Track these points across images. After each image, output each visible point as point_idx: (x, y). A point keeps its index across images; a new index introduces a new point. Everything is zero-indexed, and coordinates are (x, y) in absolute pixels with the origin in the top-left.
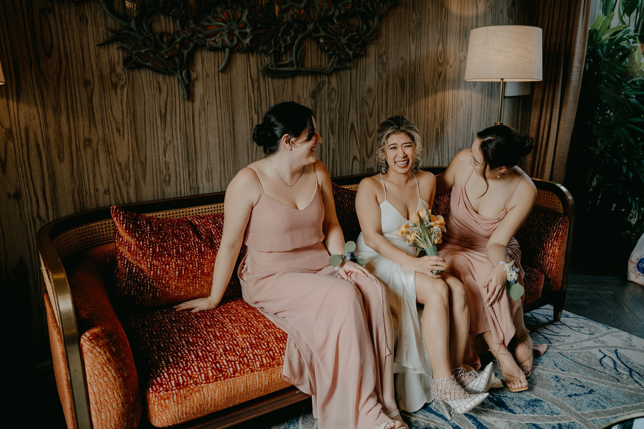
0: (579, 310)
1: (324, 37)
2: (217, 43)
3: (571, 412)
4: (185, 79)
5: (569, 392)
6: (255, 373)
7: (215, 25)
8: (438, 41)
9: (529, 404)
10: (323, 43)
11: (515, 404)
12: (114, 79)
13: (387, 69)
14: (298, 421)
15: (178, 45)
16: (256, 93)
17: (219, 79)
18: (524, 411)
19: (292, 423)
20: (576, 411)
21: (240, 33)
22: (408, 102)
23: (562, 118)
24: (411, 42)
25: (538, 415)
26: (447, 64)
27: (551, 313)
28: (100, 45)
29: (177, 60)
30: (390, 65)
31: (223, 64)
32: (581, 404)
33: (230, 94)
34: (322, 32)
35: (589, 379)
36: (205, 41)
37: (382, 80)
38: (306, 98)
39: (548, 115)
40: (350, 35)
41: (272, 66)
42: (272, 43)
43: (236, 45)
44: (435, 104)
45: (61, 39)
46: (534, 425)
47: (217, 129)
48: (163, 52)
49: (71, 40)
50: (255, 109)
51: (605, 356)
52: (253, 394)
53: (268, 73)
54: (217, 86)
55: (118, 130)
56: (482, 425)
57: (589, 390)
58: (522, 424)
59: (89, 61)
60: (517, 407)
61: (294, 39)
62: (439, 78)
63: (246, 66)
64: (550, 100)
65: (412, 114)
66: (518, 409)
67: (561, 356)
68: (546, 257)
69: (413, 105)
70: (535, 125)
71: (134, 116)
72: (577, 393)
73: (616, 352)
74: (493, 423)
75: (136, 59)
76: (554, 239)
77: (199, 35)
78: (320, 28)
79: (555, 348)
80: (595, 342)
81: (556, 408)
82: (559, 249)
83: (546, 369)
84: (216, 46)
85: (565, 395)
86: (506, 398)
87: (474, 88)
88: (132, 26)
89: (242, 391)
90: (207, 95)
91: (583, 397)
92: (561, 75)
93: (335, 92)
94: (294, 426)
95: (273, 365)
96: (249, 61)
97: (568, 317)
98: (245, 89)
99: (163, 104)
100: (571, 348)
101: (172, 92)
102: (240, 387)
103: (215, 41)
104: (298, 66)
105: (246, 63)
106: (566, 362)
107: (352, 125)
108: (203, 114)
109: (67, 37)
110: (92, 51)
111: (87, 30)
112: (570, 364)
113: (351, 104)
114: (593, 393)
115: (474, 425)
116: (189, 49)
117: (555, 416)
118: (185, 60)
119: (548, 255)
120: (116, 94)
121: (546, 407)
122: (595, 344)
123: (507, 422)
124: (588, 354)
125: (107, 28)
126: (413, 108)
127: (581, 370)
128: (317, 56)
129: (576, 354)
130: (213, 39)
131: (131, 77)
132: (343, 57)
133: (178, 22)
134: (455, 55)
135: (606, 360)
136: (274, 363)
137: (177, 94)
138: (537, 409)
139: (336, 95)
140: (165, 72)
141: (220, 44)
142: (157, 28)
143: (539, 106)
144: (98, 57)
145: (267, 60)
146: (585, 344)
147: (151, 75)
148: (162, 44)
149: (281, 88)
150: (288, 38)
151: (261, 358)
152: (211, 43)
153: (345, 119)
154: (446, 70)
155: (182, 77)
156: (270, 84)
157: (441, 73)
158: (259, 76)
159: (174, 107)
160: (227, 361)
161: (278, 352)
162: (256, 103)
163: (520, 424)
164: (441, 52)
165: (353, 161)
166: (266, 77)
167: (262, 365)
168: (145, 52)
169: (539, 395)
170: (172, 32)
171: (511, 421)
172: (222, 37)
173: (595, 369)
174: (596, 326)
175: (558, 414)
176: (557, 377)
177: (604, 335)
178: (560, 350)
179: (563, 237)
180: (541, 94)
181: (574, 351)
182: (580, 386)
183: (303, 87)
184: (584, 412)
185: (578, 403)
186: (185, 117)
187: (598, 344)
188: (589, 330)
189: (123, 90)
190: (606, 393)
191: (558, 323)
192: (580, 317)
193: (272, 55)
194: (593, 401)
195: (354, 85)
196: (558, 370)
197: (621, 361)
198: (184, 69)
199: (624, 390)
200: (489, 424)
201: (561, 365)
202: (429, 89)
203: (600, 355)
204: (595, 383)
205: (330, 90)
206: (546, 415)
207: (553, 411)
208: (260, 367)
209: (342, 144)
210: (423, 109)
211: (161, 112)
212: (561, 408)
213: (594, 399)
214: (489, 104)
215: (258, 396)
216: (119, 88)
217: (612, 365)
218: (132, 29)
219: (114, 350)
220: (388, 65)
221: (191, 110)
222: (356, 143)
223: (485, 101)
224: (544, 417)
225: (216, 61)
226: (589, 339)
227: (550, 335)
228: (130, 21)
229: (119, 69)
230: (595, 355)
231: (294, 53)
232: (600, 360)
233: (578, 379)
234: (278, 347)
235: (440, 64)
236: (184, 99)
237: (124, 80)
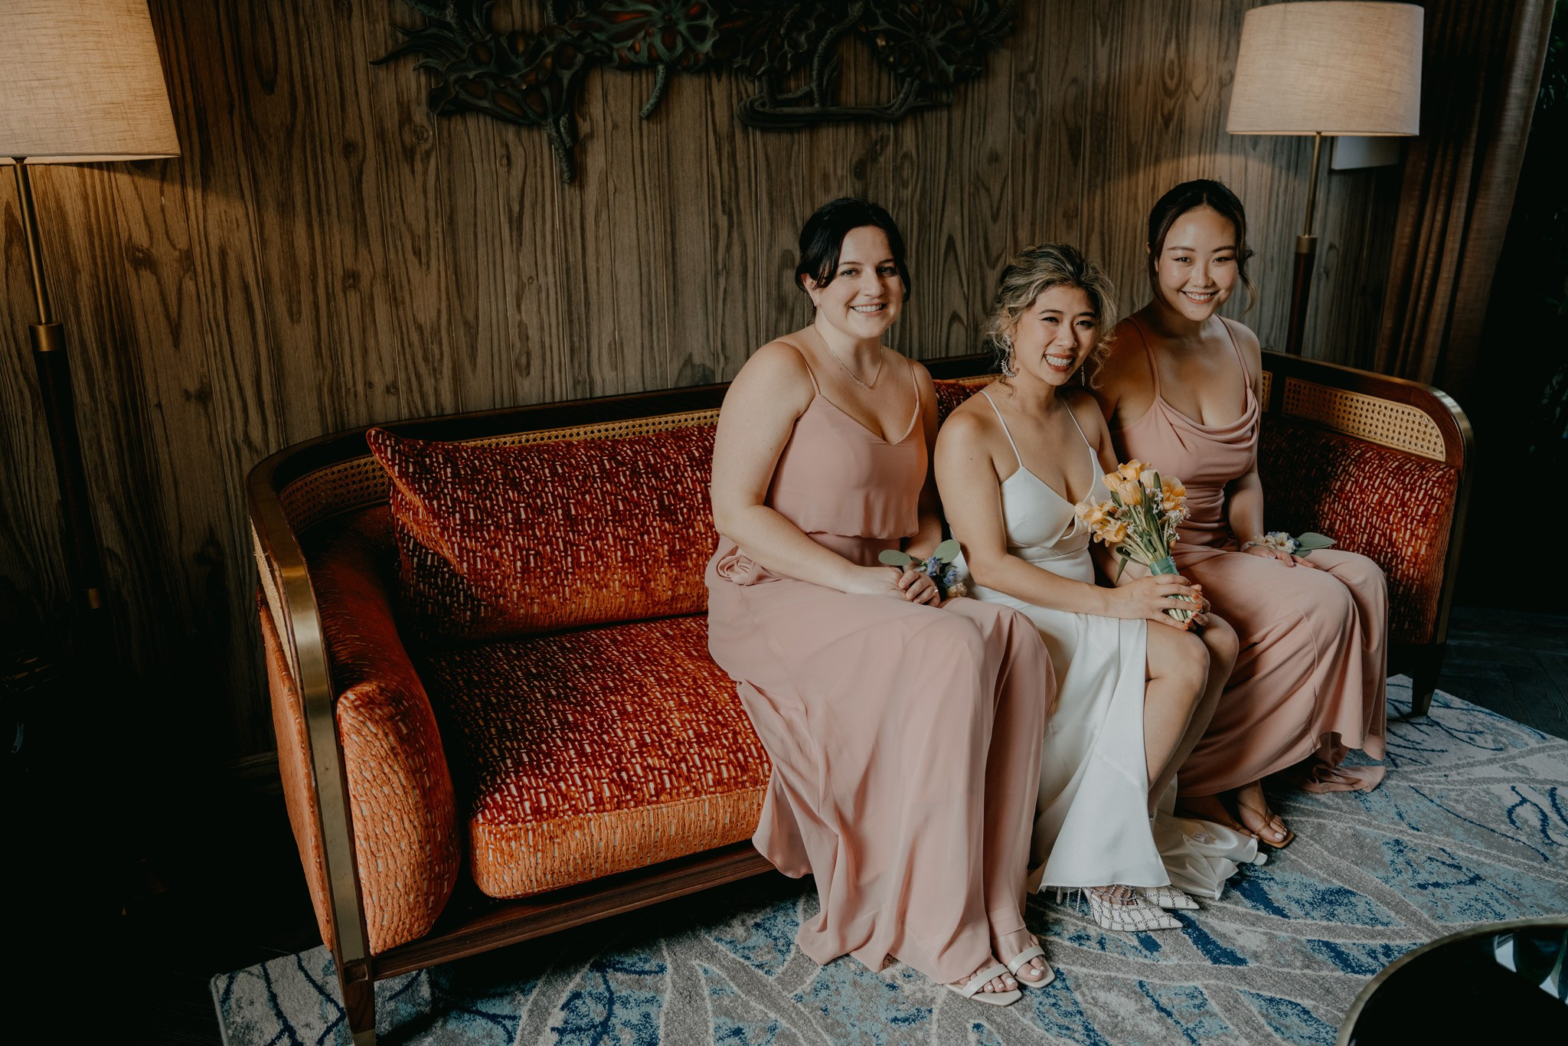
0: (1478, 693)
1: (887, 34)
2: (637, 53)
3: (1419, 923)
4: (564, 136)
5: (1422, 877)
6: (704, 797)
7: (634, 12)
8: (1166, 37)
9: (1323, 899)
10: (883, 47)
11: (1288, 897)
12: (408, 138)
13: (1038, 106)
14: (794, 905)
15: (549, 60)
16: (725, 165)
17: (641, 136)
18: (1307, 914)
19: (782, 908)
20: (1431, 921)
21: (690, 28)
22: (1086, 186)
23: (1475, 225)
24: (1099, 42)
25: (1339, 924)
26: (1186, 92)
27: (1407, 695)
28: (377, 63)
29: (546, 92)
30: (1045, 97)
31: (652, 101)
32: (1446, 907)
33: (665, 170)
34: (881, 21)
35: (1475, 852)
36: (612, 49)
37: (1024, 132)
38: (842, 177)
39: (1439, 217)
40: (949, 26)
41: (763, 105)
42: (763, 51)
43: (681, 56)
44: (1153, 188)
45: (294, 51)
46: (1327, 944)
47: (635, 252)
48: (515, 76)
49: (316, 52)
50: (723, 203)
51: (1524, 801)
52: (696, 842)
53: (753, 119)
54: (637, 153)
55: (417, 253)
56: (1206, 936)
57: (1472, 875)
58: (1300, 942)
59: (354, 98)
60: (1293, 903)
61: (814, 40)
62: (1167, 125)
63: (703, 104)
64: (1446, 180)
65: (1097, 214)
66: (1295, 907)
67: (1416, 795)
68: (1397, 564)
69: (1099, 192)
70: (1406, 241)
71: (451, 220)
72: (1440, 882)
73: (1552, 793)
74: (1234, 935)
75: (457, 93)
76: (1419, 522)
77: (597, 35)
78: (878, 12)
79: (1404, 777)
80: (1505, 768)
81: (1384, 911)
82: (1430, 545)
83: (1374, 822)
84: (635, 60)
85: (1410, 883)
86: (1272, 883)
87: (1254, 149)
88: (448, 19)
89: (673, 833)
90: (614, 173)
91: (1452, 892)
92: (1477, 118)
93: (912, 162)
94: (787, 915)
95: (743, 782)
96: (711, 94)
97: (1447, 706)
98: (701, 157)
99: (514, 192)
100: (1443, 779)
101: (535, 166)
102: (670, 824)
103: (632, 48)
104: (823, 104)
105: (703, 96)
106: (1426, 810)
107: (951, 241)
108: (604, 216)
109: (307, 45)
110: (361, 75)
111: (350, 30)
112: (1433, 816)
113: (949, 190)
114: (1478, 882)
115: (1187, 936)
116: (576, 68)
117: (1379, 927)
118: (565, 94)
119: (1403, 559)
120: (413, 172)
121: (1361, 907)
122: (1502, 774)
123: (1266, 934)
124: (1483, 794)
125: (393, 24)
126: (1098, 199)
127: (1459, 832)
128: (871, 79)
129: (1453, 794)
130: (630, 42)
131: (446, 134)
132: (931, 80)
133: (550, 8)
134: (1209, 70)
135: (1525, 812)
136: (745, 778)
137: (547, 170)
138: (1340, 910)
139: (913, 169)
140: (521, 121)
141: (643, 57)
142: (504, 21)
143: (1417, 193)
144: (373, 88)
145: (753, 90)
146: (1479, 772)
147: (490, 127)
148: (513, 58)
149: (784, 154)
150: (803, 38)
151: (718, 765)
152: (625, 53)
153: (933, 226)
154: (1183, 108)
155: (558, 131)
156: (759, 145)
157: (1171, 114)
158: (733, 127)
159: (540, 199)
160: (643, 768)
161: (755, 754)
162: (726, 188)
163: (1294, 940)
164: (1172, 62)
165: (950, 325)
166: (750, 129)
167: (718, 782)
168: (476, 76)
169: (1349, 881)
170: (536, 30)
171: (1275, 932)
172: (648, 39)
173: (1492, 830)
174: (1513, 731)
175: (1387, 924)
176: (1397, 842)
177: (1532, 752)
178: (1416, 781)
179: (1440, 517)
180: (1424, 164)
181: (1450, 787)
182: (1450, 865)
183: (835, 151)
184: (1450, 924)
185: (1439, 903)
186: (564, 222)
187: (1514, 774)
188: (1494, 741)
189: (428, 162)
190: (1510, 885)
191: (1421, 721)
192: (1479, 708)
193: (764, 78)
194: (1476, 900)
195: (956, 146)
196: (1404, 826)
197: (1560, 814)
198: (563, 114)
199: (1556, 881)
200: (1224, 936)
201: (1413, 817)
202: (1139, 154)
203: (1512, 799)
204: (1487, 861)
205: (899, 157)
206: (1359, 926)
207: (1377, 916)
208: (715, 786)
209: (926, 285)
210: (1125, 203)
211: (510, 211)
212: (1397, 913)
213: (1480, 897)
214: (1290, 189)
215: (707, 848)
216: (418, 157)
217: (1538, 824)
218: (447, 26)
219: (405, 731)
220: (1041, 96)
221: (578, 206)
222: (957, 281)
223: (1280, 181)
224: (1353, 928)
225: (636, 95)
226: (1491, 761)
227: (1399, 746)
228: (445, 7)
229: (420, 115)
230: (1499, 799)
231: (814, 73)
232: (1510, 812)
233: (1448, 850)
234: (755, 745)
235: (1169, 93)
236: (563, 183)
237: (431, 140)
